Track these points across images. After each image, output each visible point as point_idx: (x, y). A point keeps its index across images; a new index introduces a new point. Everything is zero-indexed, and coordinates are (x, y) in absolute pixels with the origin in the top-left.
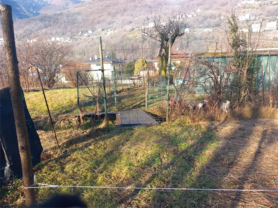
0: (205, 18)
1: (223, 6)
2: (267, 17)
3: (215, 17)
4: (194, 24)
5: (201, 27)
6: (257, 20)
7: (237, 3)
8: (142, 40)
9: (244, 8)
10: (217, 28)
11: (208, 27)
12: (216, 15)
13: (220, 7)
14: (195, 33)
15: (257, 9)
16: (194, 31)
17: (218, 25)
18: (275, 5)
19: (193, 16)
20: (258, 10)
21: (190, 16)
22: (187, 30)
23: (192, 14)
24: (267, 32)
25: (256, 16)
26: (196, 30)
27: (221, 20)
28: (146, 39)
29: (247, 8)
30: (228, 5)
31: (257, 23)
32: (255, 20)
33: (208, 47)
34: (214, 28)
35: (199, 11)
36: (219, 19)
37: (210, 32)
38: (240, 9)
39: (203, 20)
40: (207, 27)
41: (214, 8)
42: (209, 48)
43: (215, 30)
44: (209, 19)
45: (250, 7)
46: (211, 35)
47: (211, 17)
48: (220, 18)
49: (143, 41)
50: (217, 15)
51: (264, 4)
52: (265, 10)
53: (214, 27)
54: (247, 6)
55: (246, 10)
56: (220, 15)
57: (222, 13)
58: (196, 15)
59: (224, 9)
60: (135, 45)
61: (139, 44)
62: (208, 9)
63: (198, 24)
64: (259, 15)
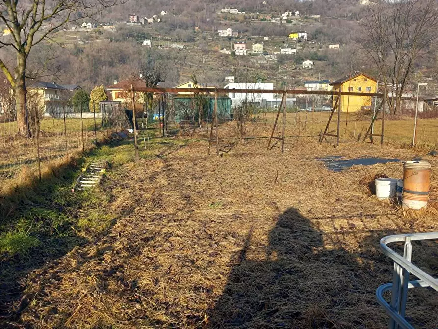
0: (173, 26)
1: (198, 11)
2: (253, 35)
3: (187, 28)
4: (157, 33)
5: (167, 40)
6: (241, 39)
7: (216, 10)
8: (75, 51)
9: (225, 18)
10: (189, 44)
11: (178, 41)
12: (188, 25)
13: (193, 12)
14: (159, 47)
15: (241, 22)
16: (158, 46)
17: (191, 40)
18: (262, 20)
19: (155, 21)
20: (242, 24)
21: (150, 20)
22: (147, 42)
23: (153, 18)
24: (253, 57)
25: (239, 33)
26: (160, 43)
27: (195, 32)
28: (82, 51)
29: (229, 19)
30: (204, 11)
31: (241, 43)
32: (238, 38)
33: (178, 71)
34: (187, 44)
35: (163, 13)
36: (192, 31)
37: (180, 49)
38: (221, 20)
39: (171, 30)
40: (175, 41)
41: (185, 12)
42: (181, 73)
43: (188, 46)
44: (178, 30)
45: (232, 19)
46: (182, 54)
47: (181, 27)
48: (194, 30)
49: (77, 53)
50: (190, 25)
51: (250, 18)
52: (250, 26)
53: (185, 42)
54: (229, 16)
55: (227, 22)
56: (194, 26)
57: (196, 22)
58: (159, 20)
59: (199, 17)
60: (63, 57)
61: (69, 57)
62: (176, 14)
63: (164, 35)
64: (243, 33)
